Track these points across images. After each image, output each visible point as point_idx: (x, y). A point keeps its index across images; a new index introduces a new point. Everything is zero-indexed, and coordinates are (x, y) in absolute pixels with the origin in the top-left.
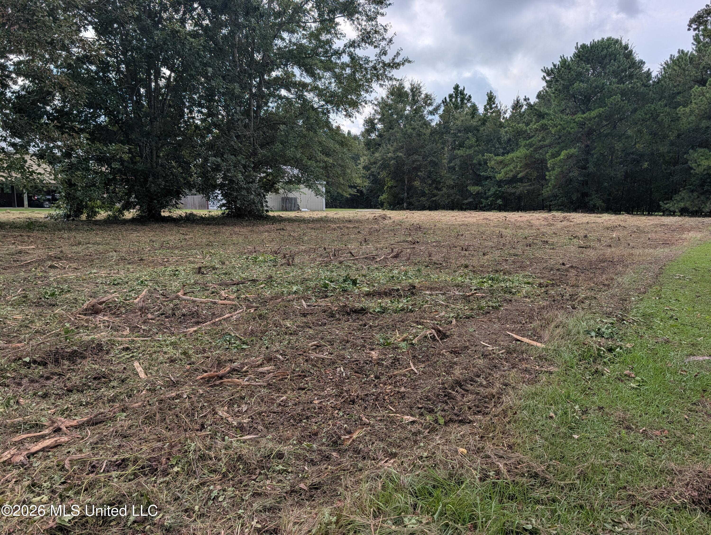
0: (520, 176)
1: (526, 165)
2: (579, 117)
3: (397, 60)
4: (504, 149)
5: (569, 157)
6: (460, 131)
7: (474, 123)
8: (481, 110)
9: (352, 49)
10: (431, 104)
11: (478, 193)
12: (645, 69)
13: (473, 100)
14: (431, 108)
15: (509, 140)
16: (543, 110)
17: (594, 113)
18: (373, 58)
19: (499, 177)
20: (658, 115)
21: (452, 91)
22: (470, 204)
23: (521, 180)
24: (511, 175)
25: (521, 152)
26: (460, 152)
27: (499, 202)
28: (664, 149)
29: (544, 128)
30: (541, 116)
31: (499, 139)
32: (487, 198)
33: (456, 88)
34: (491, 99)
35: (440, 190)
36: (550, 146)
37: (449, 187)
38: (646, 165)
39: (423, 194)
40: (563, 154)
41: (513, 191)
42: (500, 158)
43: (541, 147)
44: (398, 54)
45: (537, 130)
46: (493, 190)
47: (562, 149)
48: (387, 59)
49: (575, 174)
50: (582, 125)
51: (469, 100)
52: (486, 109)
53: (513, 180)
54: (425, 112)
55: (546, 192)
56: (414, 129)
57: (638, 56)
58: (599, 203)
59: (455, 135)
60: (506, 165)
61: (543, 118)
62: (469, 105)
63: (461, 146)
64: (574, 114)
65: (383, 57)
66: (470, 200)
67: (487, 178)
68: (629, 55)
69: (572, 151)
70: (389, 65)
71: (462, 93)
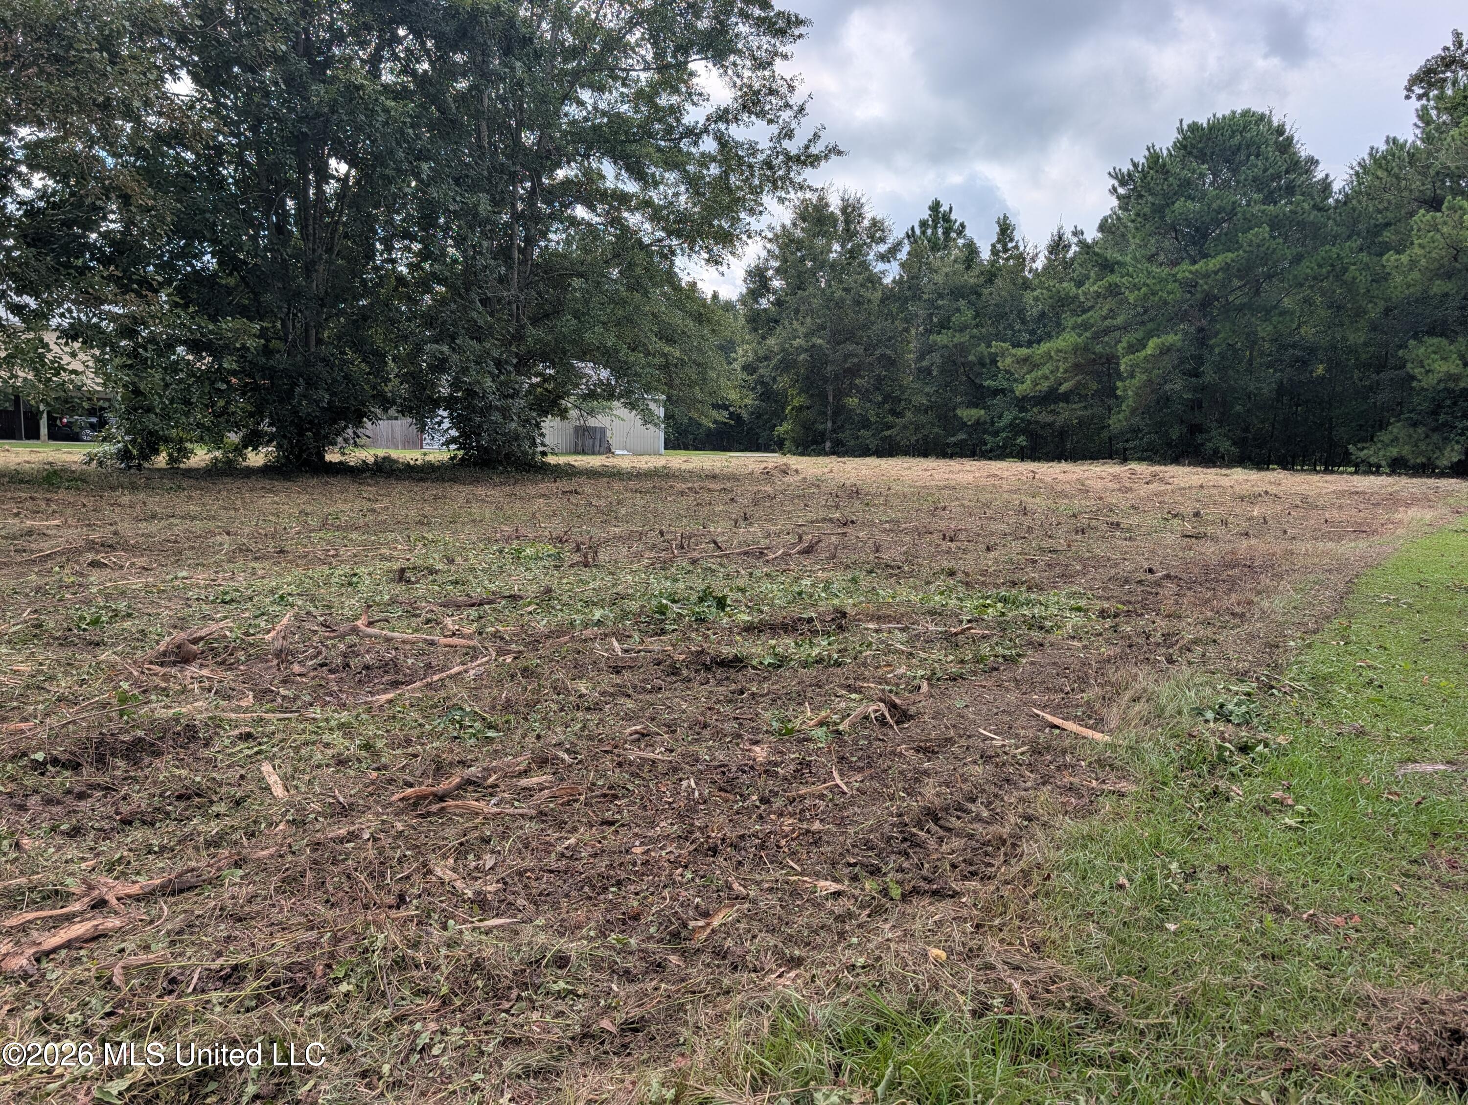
0: (1063, 388)
1: (1076, 366)
2: (1185, 270)
3: (814, 150)
4: (1032, 332)
5: (1165, 351)
6: (941, 296)
7: (971, 279)
8: (985, 254)
9: (722, 126)
10: (882, 240)
11: (978, 423)
12: (1319, 175)
13: (968, 232)
14: (882, 248)
15: (1043, 315)
16: (1112, 254)
17: (1214, 263)
18: (764, 144)
19: (1020, 389)
20: (1345, 270)
21: (926, 214)
22: (961, 444)
23: (1066, 397)
24: (1045, 386)
25: (1066, 340)
26: (941, 339)
27: (1022, 440)
28: (1356, 337)
29: (1113, 291)
30: (1107, 266)
31: (1021, 313)
32: (996, 434)
33: (935, 207)
34: (1005, 230)
35: (899, 415)
36: (1125, 328)
37: (917, 409)
38: (1320, 370)
39: (865, 424)
40: (1153, 344)
41: (1050, 419)
42: (1023, 352)
43: (1107, 331)
44: (816, 136)
45: (1098, 295)
46: (1008, 417)
47: (1149, 335)
48: (793, 147)
49: (1176, 385)
50: (1190, 286)
51: (960, 232)
52: (994, 252)
53: (1050, 398)
54: (871, 257)
55: (1117, 422)
56: (847, 290)
57: (1304, 151)
58: (1225, 446)
59: (932, 302)
60: (1036, 366)
61: (1112, 271)
62: (961, 242)
63: (944, 325)
64: (1175, 263)
65: (786, 144)
66: (962, 436)
67: (996, 392)
68: (1286, 146)
69: (1171, 339)
70: (797, 159)
71: (946, 218)
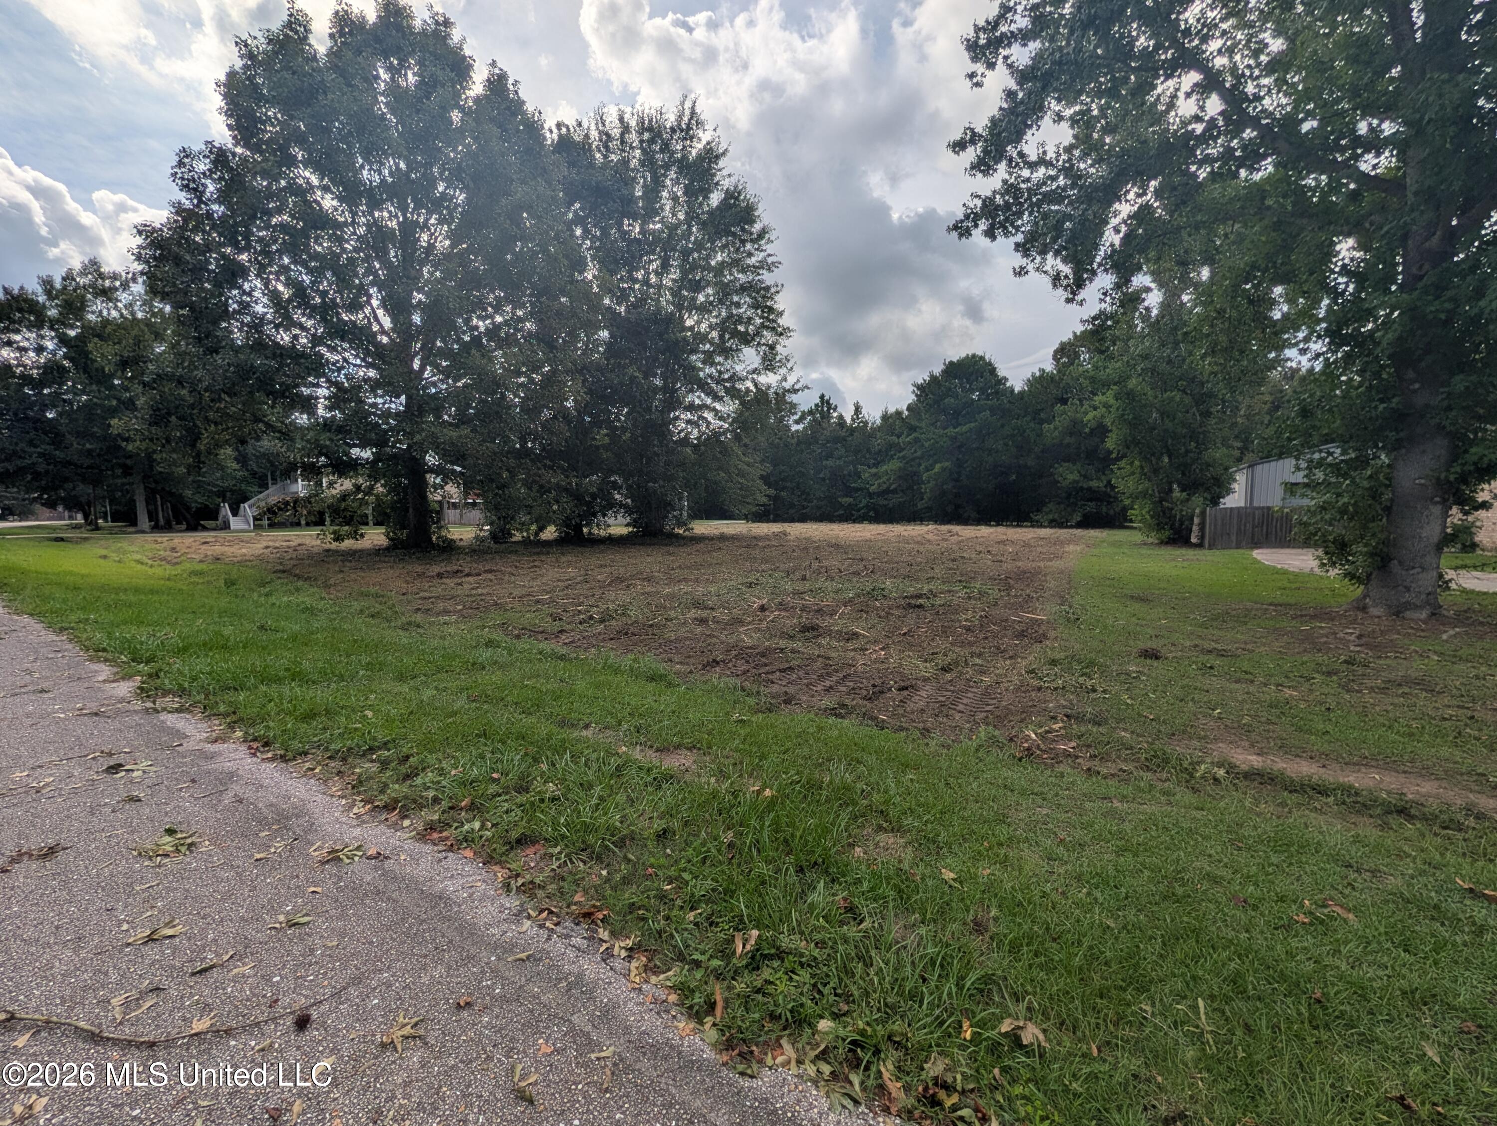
0: (892, 488)
1: (900, 477)
2: (951, 431)
4: (875, 459)
5: (944, 469)
6: (828, 442)
7: (843, 433)
8: (848, 421)
10: (795, 413)
11: (850, 504)
12: (1008, 384)
13: (839, 409)
14: (796, 417)
15: (880, 451)
16: (914, 422)
17: (965, 428)
19: (872, 489)
20: (1024, 431)
21: (818, 401)
22: (839, 516)
23: (894, 491)
24: (884, 487)
25: (893, 465)
26: (829, 463)
27: (872, 514)
28: (1031, 462)
29: (917, 440)
30: (913, 429)
31: (869, 451)
32: (859, 510)
33: (822, 397)
34: (858, 409)
35: (810, 501)
36: (921, 458)
37: (819, 499)
38: (1014, 477)
39: (792, 506)
40: (938, 467)
41: (885, 502)
42: (874, 470)
43: (913, 460)
45: (909, 443)
46: (864, 502)
47: (936, 462)
49: (948, 487)
50: (954, 439)
51: (835, 409)
52: (853, 420)
53: (887, 491)
54: (791, 422)
55: (920, 505)
56: (780, 439)
57: (1001, 373)
58: (974, 515)
59: (824, 445)
60: (880, 478)
61: (915, 431)
62: (835, 415)
63: (829, 456)
64: (945, 428)
66: (841, 512)
67: (857, 490)
68: (993, 370)
69: (947, 464)
71: (828, 402)
